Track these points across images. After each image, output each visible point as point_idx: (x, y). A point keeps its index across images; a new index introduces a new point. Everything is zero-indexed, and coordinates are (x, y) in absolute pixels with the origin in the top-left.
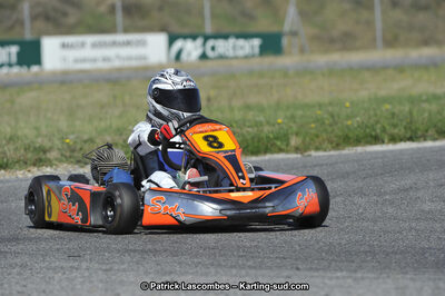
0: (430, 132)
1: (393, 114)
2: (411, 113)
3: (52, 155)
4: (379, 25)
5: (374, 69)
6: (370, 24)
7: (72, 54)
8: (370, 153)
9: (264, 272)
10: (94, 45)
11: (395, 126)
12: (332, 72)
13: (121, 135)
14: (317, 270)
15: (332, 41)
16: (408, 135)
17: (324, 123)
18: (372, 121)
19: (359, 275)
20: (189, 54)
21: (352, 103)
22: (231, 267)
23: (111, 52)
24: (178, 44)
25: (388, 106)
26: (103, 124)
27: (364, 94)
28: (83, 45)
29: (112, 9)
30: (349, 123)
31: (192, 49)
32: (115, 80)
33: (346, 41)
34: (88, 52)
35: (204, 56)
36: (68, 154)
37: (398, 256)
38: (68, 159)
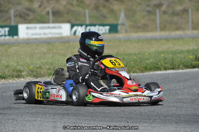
0: (181, 66)
1: (165, 59)
2: (173, 58)
3: (23, 74)
4: (158, 22)
5: (156, 39)
6: (154, 21)
7: (31, 31)
8: (156, 74)
10: (40, 28)
11: (166, 63)
12: (139, 40)
13: (52, 65)
15: (139, 27)
16: (172, 67)
17: (136, 62)
18: (157, 61)
19: (153, 125)
20: (79, 32)
21: (148, 54)
22: (100, 121)
23: (47, 31)
24: (75, 28)
25: (163, 55)
26: (44, 61)
27: (152, 50)
28: (36, 28)
29: (48, 13)
30: (147, 62)
31: (80, 30)
32: (49, 42)
33: (144, 28)
34: (38, 31)
36: (30, 73)
37: (169, 118)
38: (30, 75)
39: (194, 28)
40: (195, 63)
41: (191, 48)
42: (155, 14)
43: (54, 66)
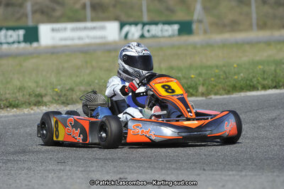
1: (264, 72)
2: (275, 71)
3: (46, 99)
4: (254, 16)
5: (251, 43)
6: (248, 15)
7: (58, 35)
9: (182, 171)
10: (73, 30)
11: (264, 79)
12: (224, 45)
13: (90, 85)
14: (216, 170)
15: (224, 26)
16: (274, 84)
17: (219, 78)
18: (251, 76)
19: (243, 173)
20: (133, 35)
21: (238, 65)
22: (162, 169)
23: (83, 34)
24: (126, 28)
25: (261, 67)
26: (79, 80)
27: (245, 59)
28: (65, 29)
29: (84, 6)
30: (236, 77)
31: (135, 31)
32: (86, 51)
33: (234, 26)
34: (68, 34)
35: (142, 36)
36: (56, 98)
37: (268, 161)
38: (56, 102)
42: (249, 4)
43: (93, 87)
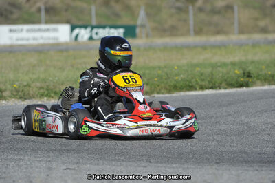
0: (223, 84)
1: (202, 74)
2: (212, 74)
3: (4, 94)
4: (191, 22)
5: (189, 47)
6: (186, 21)
7: (15, 35)
8: (189, 96)
9: (131, 163)
10: (28, 31)
11: (203, 80)
12: (165, 48)
13: (45, 82)
14: (161, 163)
15: (164, 30)
16: (210, 86)
17: (162, 78)
18: (190, 77)
19: (186, 166)
20: (83, 37)
21: (178, 67)
22: (112, 160)
23: (38, 35)
24: (77, 31)
25: (198, 69)
26: (34, 77)
27: (184, 62)
28: (22, 30)
29: (39, 10)
30: (177, 78)
31: (84, 34)
32: (40, 50)
33: (173, 31)
34: (24, 35)
35: (91, 38)
36: (15, 93)
37: (207, 156)
38: (15, 96)
39: (241, 32)
40: (242, 79)
41: (236, 59)
42: (187, 12)
43: (47, 84)
